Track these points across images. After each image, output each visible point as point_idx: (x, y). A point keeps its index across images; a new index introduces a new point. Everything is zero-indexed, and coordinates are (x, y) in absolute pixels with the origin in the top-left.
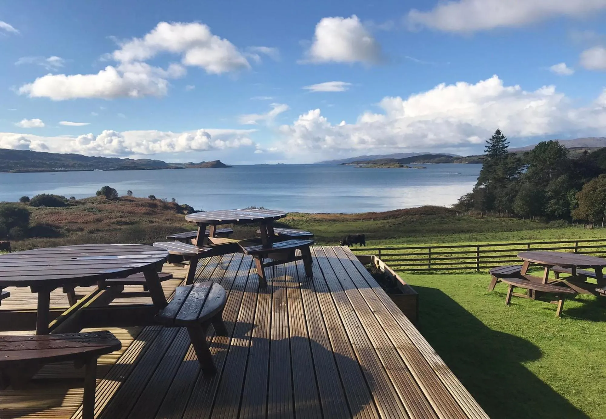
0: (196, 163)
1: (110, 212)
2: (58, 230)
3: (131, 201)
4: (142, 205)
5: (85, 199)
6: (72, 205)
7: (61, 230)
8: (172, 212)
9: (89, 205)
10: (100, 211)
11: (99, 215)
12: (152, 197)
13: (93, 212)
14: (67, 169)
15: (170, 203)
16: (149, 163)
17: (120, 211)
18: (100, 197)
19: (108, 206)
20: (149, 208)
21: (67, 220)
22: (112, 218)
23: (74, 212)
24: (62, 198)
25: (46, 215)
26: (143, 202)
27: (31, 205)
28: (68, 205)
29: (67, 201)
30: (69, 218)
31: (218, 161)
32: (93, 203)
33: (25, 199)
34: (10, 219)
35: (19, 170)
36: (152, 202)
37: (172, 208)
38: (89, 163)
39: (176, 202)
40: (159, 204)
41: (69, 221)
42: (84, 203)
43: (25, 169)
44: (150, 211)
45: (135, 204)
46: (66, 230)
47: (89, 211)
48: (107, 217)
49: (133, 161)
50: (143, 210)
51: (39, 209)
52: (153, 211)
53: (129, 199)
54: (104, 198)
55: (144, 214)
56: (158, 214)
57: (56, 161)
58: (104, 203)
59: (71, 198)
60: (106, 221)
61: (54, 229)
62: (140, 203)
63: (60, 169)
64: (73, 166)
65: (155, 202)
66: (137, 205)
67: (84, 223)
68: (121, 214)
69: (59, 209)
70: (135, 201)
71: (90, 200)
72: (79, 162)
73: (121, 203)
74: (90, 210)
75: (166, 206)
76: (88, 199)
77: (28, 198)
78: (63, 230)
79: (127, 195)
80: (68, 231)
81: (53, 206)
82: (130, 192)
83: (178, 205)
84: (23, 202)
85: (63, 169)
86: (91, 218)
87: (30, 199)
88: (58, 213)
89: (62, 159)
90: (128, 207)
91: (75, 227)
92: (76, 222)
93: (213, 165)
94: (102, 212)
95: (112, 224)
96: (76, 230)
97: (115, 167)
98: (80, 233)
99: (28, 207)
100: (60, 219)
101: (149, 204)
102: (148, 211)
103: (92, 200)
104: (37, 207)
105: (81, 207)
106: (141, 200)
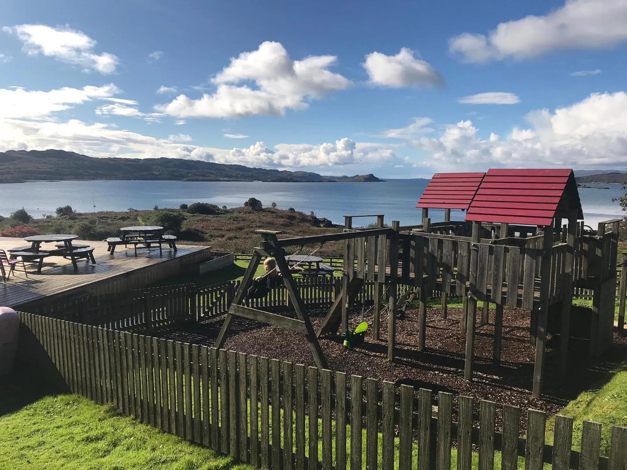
0: (350, 176)
1: (252, 222)
2: (204, 235)
3: (273, 212)
4: (282, 217)
5: (234, 209)
6: (222, 214)
7: (206, 236)
8: (308, 224)
9: (235, 215)
10: (243, 220)
11: (242, 224)
12: (292, 210)
13: (238, 221)
14: (230, 180)
15: (308, 216)
16: (305, 175)
17: (260, 222)
18: (246, 207)
19: (251, 217)
20: (287, 220)
21: (214, 227)
22: (252, 227)
23: (221, 220)
24: (215, 207)
25: (197, 221)
26: (283, 214)
27: (188, 212)
28: (218, 214)
29: (219, 209)
30: (215, 225)
31: (372, 175)
32: (240, 213)
33: (184, 207)
34: (166, 223)
35: (190, 179)
36: (291, 214)
37: (310, 220)
38: (250, 174)
39: (314, 215)
40: (298, 216)
41: (215, 228)
42: (232, 212)
43: (195, 178)
44: (288, 222)
45: (276, 215)
46: (210, 236)
47: (233, 220)
48: (248, 226)
49: (290, 173)
50: (281, 221)
51: (194, 216)
52: (290, 223)
53: (272, 211)
54: (250, 208)
55: (282, 225)
56: (295, 225)
57: (222, 172)
58: (249, 213)
59: (223, 208)
60: (246, 230)
61: (200, 234)
62: (280, 214)
63: (225, 179)
64: (236, 177)
65: (294, 214)
66: (278, 217)
67: (227, 230)
68: (261, 224)
69: (210, 217)
70: (276, 213)
71: (237, 210)
72: (241, 173)
73: (264, 214)
74: (235, 219)
75: (304, 218)
76: (237, 208)
77: (186, 206)
78: (207, 235)
79: (272, 207)
80: (211, 236)
81: (205, 214)
82: (274, 205)
83: (316, 218)
84: (182, 209)
85: (227, 179)
86: (234, 227)
87: (188, 207)
88: (208, 220)
89: (227, 169)
90: (269, 218)
91: (217, 233)
92: (221, 229)
93: (366, 179)
94: (245, 221)
95: (251, 232)
96: (218, 236)
97: (273, 179)
98: (220, 239)
99: (185, 214)
100: (208, 226)
101: (288, 215)
102: (285, 223)
103: (239, 210)
104: (193, 214)
105: (229, 216)
106: (283, 211)
